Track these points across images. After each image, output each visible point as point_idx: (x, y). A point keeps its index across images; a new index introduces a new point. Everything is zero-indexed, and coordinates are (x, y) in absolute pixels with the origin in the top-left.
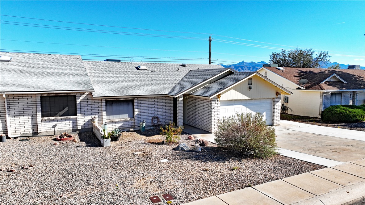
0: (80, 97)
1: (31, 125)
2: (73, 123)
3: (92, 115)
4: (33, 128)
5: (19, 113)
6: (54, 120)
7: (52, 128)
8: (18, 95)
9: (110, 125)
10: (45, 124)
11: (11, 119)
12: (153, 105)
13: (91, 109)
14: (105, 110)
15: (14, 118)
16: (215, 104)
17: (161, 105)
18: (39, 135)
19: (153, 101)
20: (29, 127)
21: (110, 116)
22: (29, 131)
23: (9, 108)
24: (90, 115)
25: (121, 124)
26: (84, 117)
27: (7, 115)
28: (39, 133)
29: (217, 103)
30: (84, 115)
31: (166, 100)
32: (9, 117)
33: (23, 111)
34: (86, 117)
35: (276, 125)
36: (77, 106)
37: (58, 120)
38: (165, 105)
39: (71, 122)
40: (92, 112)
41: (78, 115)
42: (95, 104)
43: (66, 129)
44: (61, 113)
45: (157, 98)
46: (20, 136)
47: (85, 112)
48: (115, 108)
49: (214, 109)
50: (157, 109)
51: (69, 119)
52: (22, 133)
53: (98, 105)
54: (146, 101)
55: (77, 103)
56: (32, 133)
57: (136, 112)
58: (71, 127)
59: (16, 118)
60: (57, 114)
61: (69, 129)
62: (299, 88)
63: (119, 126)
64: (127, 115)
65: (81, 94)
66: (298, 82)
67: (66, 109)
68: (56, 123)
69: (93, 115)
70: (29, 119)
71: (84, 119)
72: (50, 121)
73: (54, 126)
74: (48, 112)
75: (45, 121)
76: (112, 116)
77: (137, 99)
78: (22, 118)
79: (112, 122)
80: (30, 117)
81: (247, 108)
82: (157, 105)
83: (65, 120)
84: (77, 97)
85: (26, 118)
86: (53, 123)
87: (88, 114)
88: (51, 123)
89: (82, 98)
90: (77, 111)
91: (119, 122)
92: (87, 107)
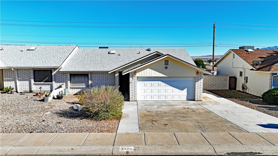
0: (55, 71)
1: (28, 86)
2: (51, 87)
3: (61, 82)
4: (30, 88)
5: (23, 79)
6: (40, 84)
7: (40, 89)
8: (22, 69)
9: (73, 90)
10: (36, 86)
11: (19, 82)
12: (102, 78)
13: (61, 79)
14: (70, 80)
15: (20, 82)
16: (132, 79)
17: (108, 78)
18: (33, 92)
19: (103, 75)
20: (28, 87)
21: (73, 84)
22: (28, 89)
23: (18, 76)
24: (60, 82)
25: (80, 90)
26: (57, 84)
27: (17, 80)
28: (33, 91)
29: (134, 78)
30: (57, 82)
31: (112, 75)
32: (18, 81)
33: (25, 78)
34: (58, 83)
35: (197, 101)
36: (53, 77)
37: (42, 84)
38: (112, 78)
39: (50, 86)
40: (62, 81)
41: (53, 82)
42: (63, 75)
43: (47, 90)
44: (45, 80)
45: (105, 73)
46: (23, 92)
47: (57, 81)
48: (77, 79)
49: (131, 83)
50: (105, 81)
51: (49, 84)
52: (24, 90)
53: (66, 77)
54: (97, 75)
55: (53, 75)
56: (29, 91)
57: (90, 82)
58: (50, 89)
59: (22, 82)
60: (43, 80)
61: (49, 90)
62: (252, 69)
63: (79, 91)
64: (85, 84)
65: (55, 69)
66: (252, 64)
67: (47, 78)
68: (41, 86)
69: (63, 82)
70: (28, 83)
71: (57, 85)
72: (38, 84)
73: (40, 88)
74: (38, 79)
75: (36, 84)
76: (74, 84)
77: (90, 73)
78: (24, 82)
79: (74, 88)
80: (28, 82)
81: (166, 85)
82: (105, 78)
83: (47, 85)
84: (52, 71)
85: (26, 82)
86: (40, 86)
87: (59, 82)
88: (39, 86)
89: (56, 71)
90: (53, 80)
91: (79, 88)
92: (59, 78)
